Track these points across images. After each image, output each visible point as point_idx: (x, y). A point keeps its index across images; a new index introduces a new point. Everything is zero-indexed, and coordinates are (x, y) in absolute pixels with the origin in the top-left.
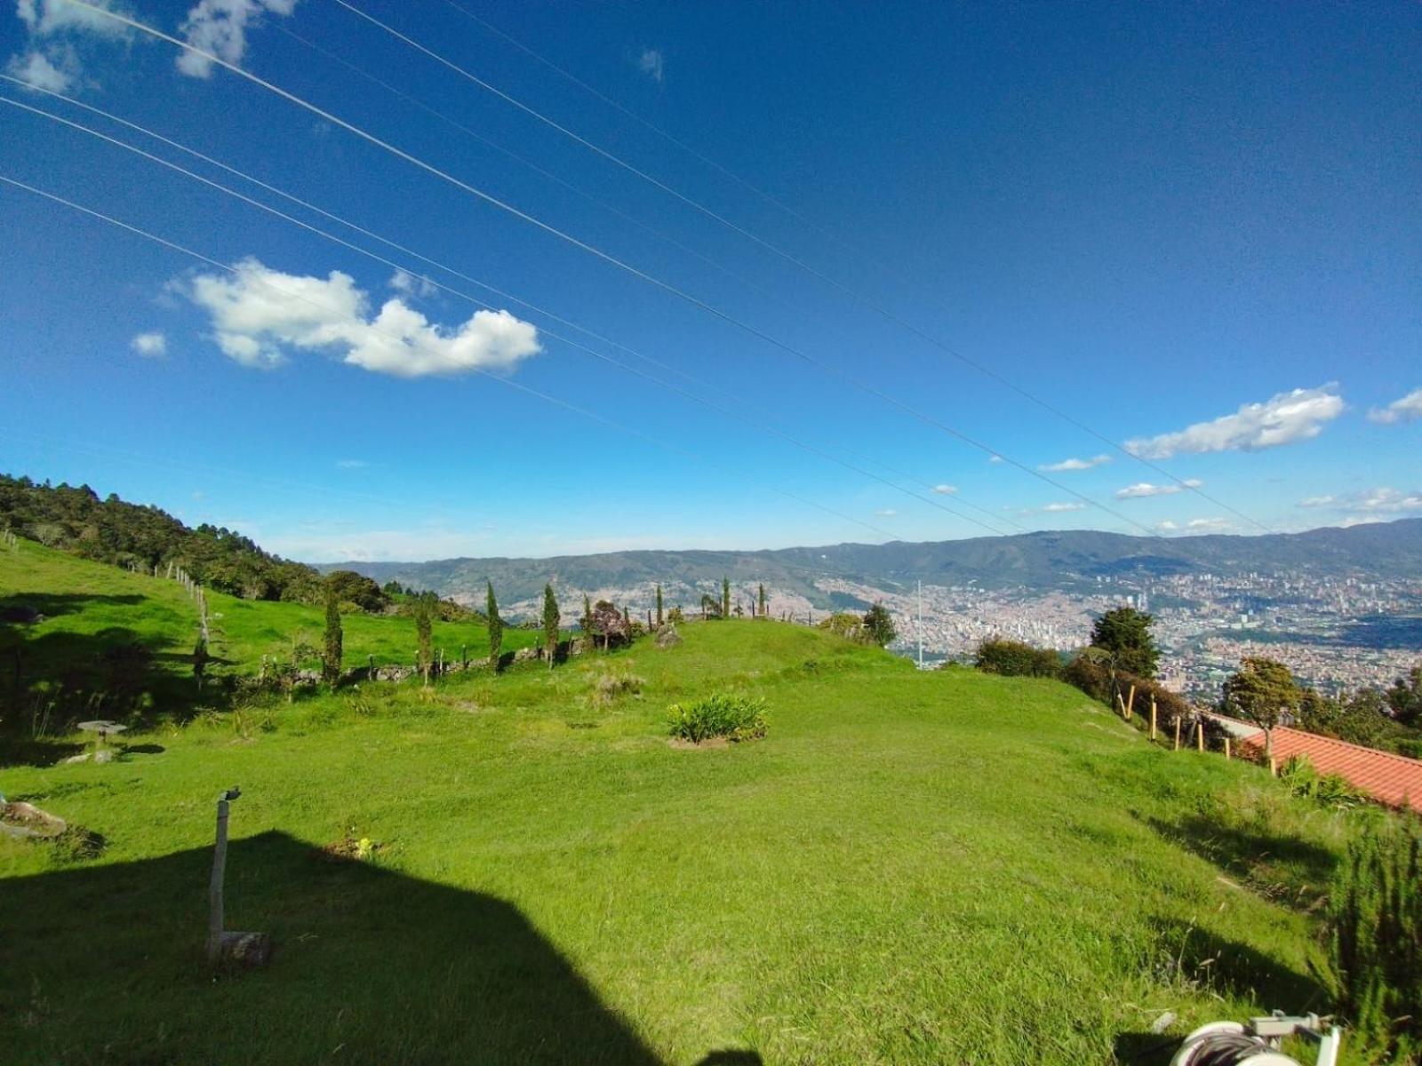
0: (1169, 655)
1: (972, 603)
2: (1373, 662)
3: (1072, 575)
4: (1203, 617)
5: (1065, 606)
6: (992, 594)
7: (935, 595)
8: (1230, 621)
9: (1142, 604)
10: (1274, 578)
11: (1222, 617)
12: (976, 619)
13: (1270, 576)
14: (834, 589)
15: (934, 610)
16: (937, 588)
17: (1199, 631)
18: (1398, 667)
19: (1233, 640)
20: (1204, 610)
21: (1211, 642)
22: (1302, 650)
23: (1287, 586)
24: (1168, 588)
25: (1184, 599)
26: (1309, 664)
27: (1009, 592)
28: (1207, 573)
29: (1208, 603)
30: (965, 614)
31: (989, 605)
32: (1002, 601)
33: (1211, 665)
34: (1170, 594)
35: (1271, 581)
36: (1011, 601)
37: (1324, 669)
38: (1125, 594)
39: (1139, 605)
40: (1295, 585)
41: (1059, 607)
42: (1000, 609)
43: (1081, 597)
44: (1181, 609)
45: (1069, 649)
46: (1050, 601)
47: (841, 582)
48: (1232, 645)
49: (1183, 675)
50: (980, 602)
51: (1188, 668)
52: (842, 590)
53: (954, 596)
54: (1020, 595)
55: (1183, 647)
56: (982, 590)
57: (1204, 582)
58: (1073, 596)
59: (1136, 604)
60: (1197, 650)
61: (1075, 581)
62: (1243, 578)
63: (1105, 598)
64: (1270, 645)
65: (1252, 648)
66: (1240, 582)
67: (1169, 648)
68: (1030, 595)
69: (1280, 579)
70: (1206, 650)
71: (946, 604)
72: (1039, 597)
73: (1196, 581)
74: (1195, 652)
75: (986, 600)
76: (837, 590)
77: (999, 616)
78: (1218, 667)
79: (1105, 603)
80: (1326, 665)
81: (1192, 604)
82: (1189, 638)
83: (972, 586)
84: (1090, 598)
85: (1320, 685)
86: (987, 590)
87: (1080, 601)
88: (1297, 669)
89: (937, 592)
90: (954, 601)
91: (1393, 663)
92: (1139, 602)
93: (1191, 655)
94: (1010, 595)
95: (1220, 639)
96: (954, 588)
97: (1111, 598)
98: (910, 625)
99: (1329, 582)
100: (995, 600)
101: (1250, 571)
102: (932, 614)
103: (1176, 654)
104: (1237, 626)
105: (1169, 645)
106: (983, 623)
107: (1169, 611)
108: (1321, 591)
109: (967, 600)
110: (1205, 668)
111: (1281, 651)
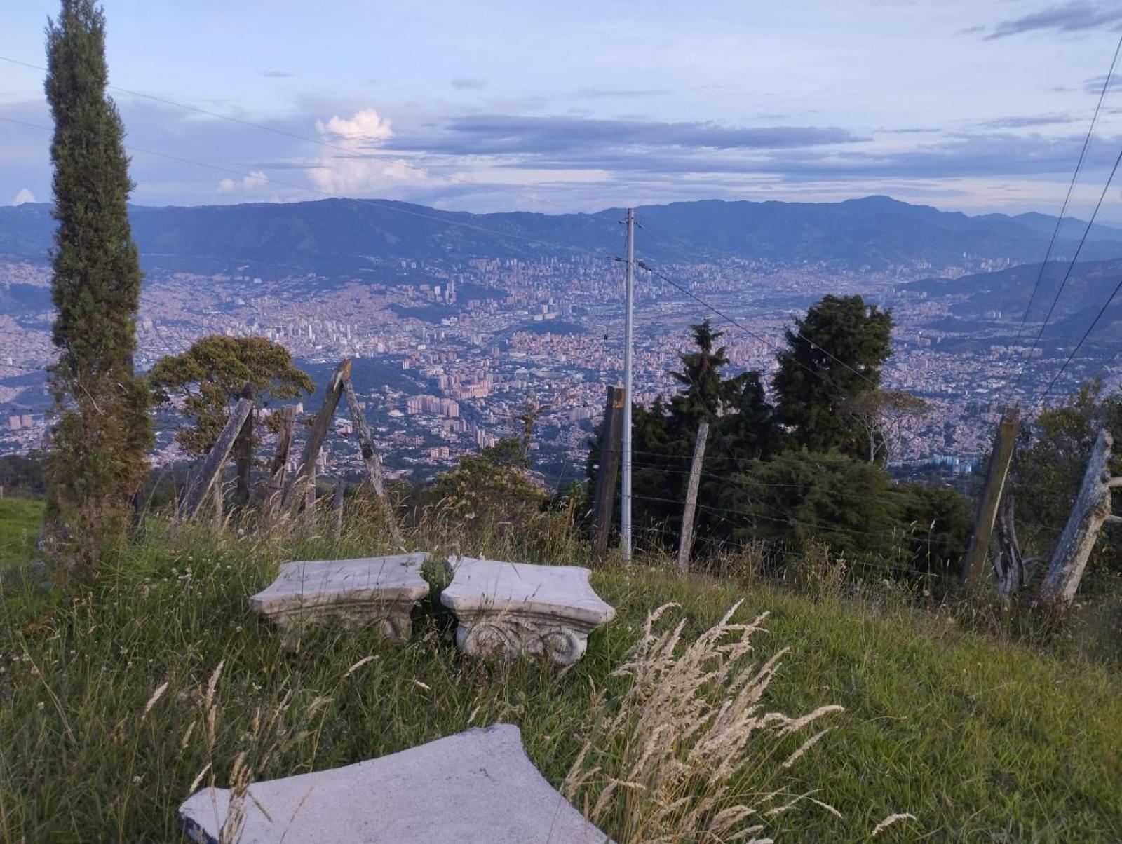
0: (477, 355)
1: (245, 299)
2: (647, 349)
3: (373, 259)
4: (509, 309)
5: (365, 300)
6: (272, 286)
7: (189, 287)
8: (533, 312)
9: (450, 296)
10: (571, 263)
11: (525, 308)
12: (251, 322)
13: (568, 261)
14: (15, 280)
15: (190, 310)
16: (192, 277)
17: (505, 325)
18: (667, 352)
19: (535, 334)
20: (510, 301)
21: (516, 338)
22: (592, 340)
23: (582, 271)
24: (475, 275)
25: (491, 288)
26: (597, 355)
27: (295, 282)
28: (512, 258)
29: (513, 292)
30: (237, 314)
31: (268, 301)
32: (285, 295)
33: (515, 363)
34: (478, 282)
35: (569, 266)
36: (298, 295)
37: (609, 359)
38: (433, 282)
39: (447, 297)
40: (588, 271)
41: (358, 302)
42: (283, 306)
43: (383, 287)
44: (488, 301)
45: (371, 355)
46: (347, 294)
47: (29, 268)
48: (534, 340)
49: (490, 377)
50: (257, 296)
51: (494, 368)
52: (31, 281)
53: (218, 289)
54: (308, 286)
55: (490, 344)
56: (257, 281)
57: (510, 269)
58: (375, 286)
59: (443, 294)
60: (504, 348)
61: (376, 268)
62: (545, 263)
63: (411, 289)
64: (566, 338)
65: (552, 341)
66: (543, 267)
67: (477, 347)
68: (322, 285)
69: (576, 263)
70: (511, 346)
71: (206, 301)
72: (336, 289)
73: (502, 268)
74: (501, 350)
75: (264, 294)
76: (22, 281)
77: (283, 316)
78: (522, 365)
79: (411, 295)
80: (610, 355)
81: (500, 295)
82: (496, 333)
83: (244, 273)
84: (394, 289)
85: (605, 376)
86: (265, 280)
87: (382, 293)
88: (587, 361)
89: (191, 283)
90: (218, 296)
91: (663, 349)
92: (447, 293)
93: (496, 352)
94: (296, 287)
95: (524, 334)
96: (217, 278)
97: (417, 289)
98: (152, 334)
99: (615, 267)
100: (275, 293)
101: (551, 256)
102: (186, 315)
103: (484, 353)
104: (539, 318)
105: (477, 343)
106: (261, 326)
107: (478, 303)
108: (608, 277)
109: (237, 295)
110: (510, 366)
111: (575, 343)
